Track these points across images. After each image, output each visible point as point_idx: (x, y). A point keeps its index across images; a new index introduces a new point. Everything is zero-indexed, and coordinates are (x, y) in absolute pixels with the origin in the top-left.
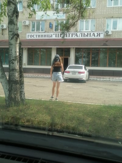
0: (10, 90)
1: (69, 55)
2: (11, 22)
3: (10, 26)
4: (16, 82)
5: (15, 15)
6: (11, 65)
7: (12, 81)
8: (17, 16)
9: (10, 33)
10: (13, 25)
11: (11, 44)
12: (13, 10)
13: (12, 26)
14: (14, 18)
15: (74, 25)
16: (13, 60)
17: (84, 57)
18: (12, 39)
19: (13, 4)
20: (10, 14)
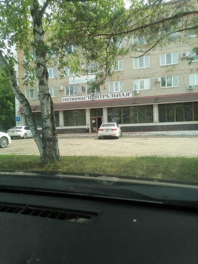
0: (44, 148)
1: (102, 114)
2: (42, 83)
3: (40, 86)
4: (49, 140)
5: (45, 76)
6: (44, 123)
7: (46, 139)
8: (47, 77)
9: (41, 93)
10: (44, 85)
11: (43, 104)
12: (42, 71)
13: (43, 87)
14: (44, 79)
15: (102, 83)
16: (46, 118)
17: (116, 116)
18: (43, 99)
19: (43, 66)
20: (40, 75)
